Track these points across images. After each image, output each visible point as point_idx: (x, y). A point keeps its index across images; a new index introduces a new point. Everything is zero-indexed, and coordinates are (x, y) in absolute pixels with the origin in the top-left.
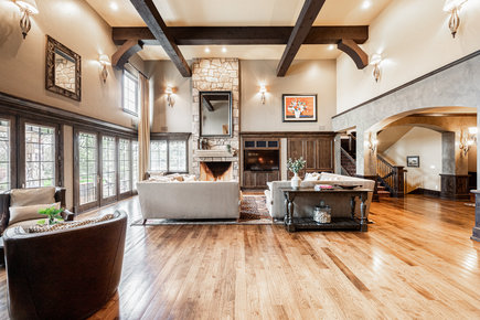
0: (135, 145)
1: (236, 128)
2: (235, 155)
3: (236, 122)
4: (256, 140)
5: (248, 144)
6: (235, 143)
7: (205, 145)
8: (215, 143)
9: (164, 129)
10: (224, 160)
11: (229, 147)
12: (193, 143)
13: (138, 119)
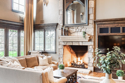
0: (23, 34)
1: (92, 17)
2: (90, 40)
3: (91, 11)
4: (109, 26)
5: (102, 30)
6: (90, 30)
7: (67, 32)
8: (74, 30)
9: (42, 21)
10: (81, 44)
11: (85, 33)
12: (59, 31)
13: (24, 16)
